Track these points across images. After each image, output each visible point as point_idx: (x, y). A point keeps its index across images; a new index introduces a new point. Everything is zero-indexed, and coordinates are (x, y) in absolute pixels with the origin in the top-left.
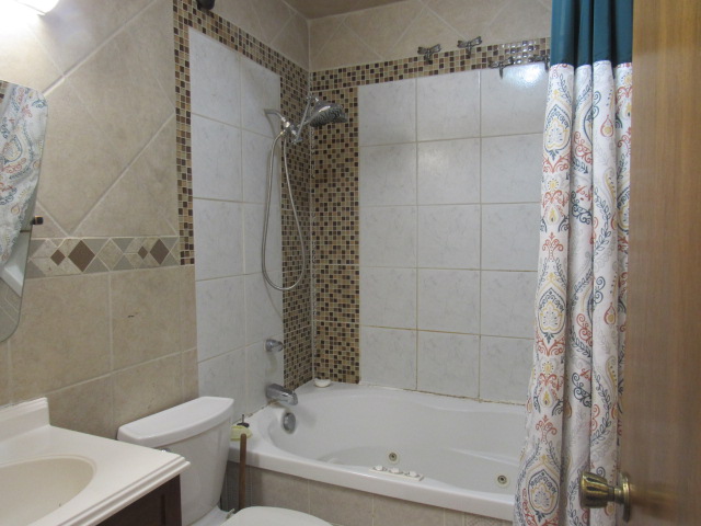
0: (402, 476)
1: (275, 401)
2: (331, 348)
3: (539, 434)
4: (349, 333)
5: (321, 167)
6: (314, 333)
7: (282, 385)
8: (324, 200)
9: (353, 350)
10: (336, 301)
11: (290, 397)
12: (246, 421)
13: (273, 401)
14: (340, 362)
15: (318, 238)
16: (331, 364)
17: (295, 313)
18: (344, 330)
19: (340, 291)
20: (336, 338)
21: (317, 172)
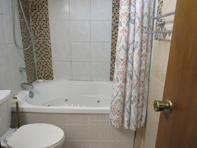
0: (75, 106)
1: (25, 88)
2: (43, 69)
3: (118, 89)
4: (48, 64)
5: (33, 4)
6: (36, 65)
7: (27, 83)
8: (35, 17)
9: (50, 69)
10: (43, 53)
11: (30, 86)
12: (16, 97)
13: (24, 89)
14: (46, 73)
15: (34, 31)
16: (43, 74)
17: (29, 58)
18: (47, 63)
19: (44, 50)
20: (44, 66)
21: (32, 6)
